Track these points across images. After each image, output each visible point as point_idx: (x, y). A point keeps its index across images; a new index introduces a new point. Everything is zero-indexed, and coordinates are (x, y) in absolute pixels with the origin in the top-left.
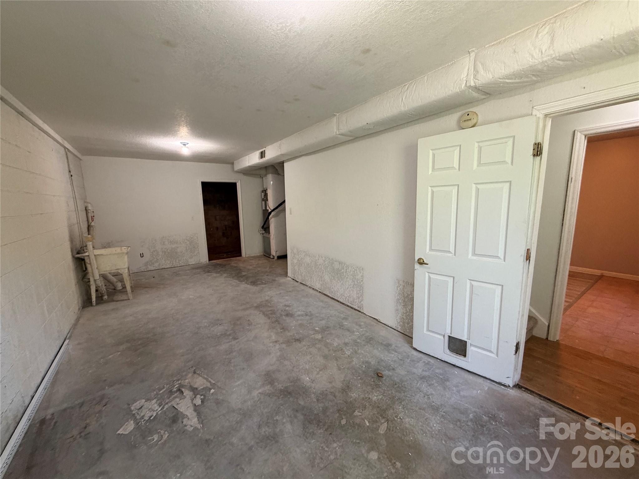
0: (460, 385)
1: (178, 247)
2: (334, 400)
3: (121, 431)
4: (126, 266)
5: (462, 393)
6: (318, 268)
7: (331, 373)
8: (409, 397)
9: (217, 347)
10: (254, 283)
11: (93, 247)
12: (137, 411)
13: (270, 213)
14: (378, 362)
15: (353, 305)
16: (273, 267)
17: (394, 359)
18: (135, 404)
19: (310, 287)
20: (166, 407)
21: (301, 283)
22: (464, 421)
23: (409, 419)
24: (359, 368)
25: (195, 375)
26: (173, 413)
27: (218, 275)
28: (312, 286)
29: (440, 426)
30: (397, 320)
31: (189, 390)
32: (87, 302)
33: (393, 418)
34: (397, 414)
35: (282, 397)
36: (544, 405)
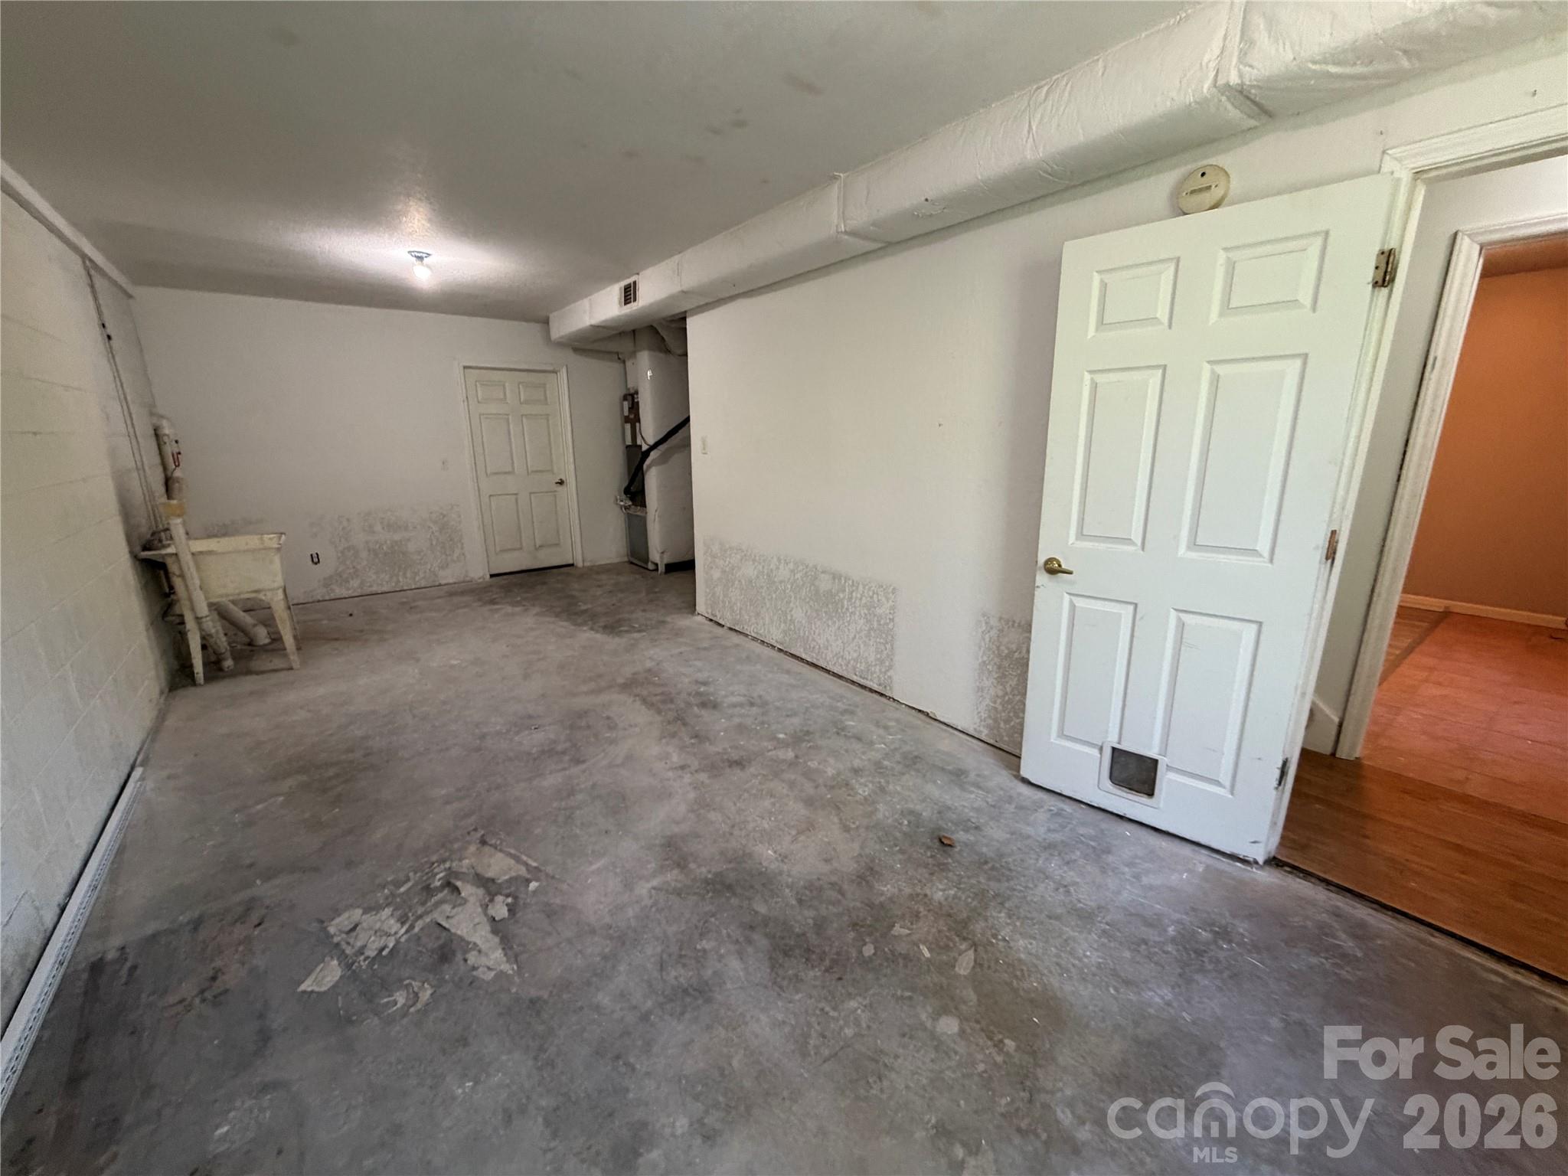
0: (1138, 861)
1: (409, 540)
2: (839, 902)
3: (309, 986)
4: (279, 581)
5: (1145, 880)
6: (777, 589)
7: (826, 840)
8: (1021, 891)
9: (535, 783)
10: (611, 629)
11: (187, 534)
12: (344, 936)
13: (647, 454)
14: (939, 813)
15: (867, 679)
16: (657, 590)
17: (976, 805)
18: (337, 920)
19: (754, 639)
20: (419, 925)
21: (731, 629)
22: (1155, 942)
23: (1026, 941)
24: (896, 827)
25: (487, 849)
26: (438, 938)
27: (518, 609)
28: (761, 635)
29: (1100, 954)
30: (979, 713)
31: (473, 884)
32: (180, 675)
33: (987, 938)
34: (996, 929)
35: (712, 898)
36: (1339, 904)
